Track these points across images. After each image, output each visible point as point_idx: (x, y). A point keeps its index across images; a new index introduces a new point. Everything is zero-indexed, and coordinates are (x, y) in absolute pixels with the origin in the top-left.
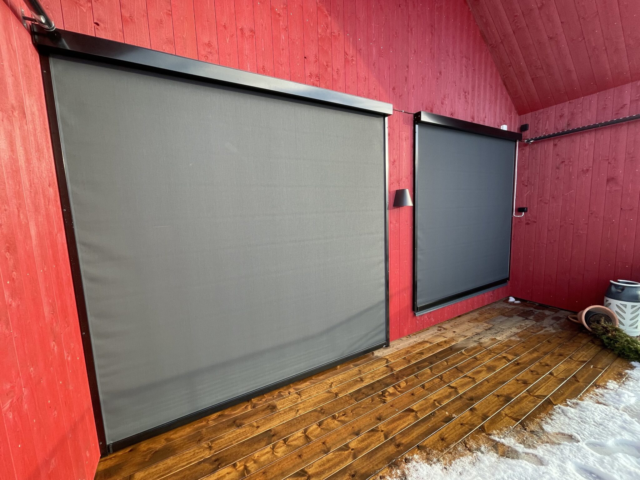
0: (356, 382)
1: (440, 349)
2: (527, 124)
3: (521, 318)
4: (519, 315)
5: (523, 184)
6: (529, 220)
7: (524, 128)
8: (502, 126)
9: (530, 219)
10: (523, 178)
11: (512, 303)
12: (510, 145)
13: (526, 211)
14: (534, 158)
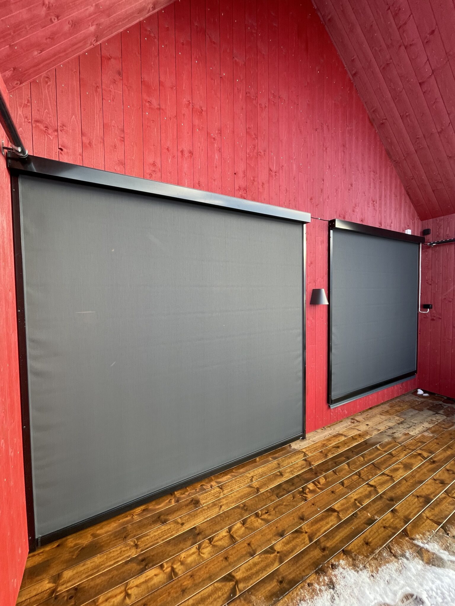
0: (276, 476)
1: (355, 443)
2: (429, 229)
3: (431, 412)
4: (429, 409)
5: (427, 283)
7: (426, 232)
8: (406, 231)
9: (435, 315)
10: (427, 277)
11: (421, 396)
12: (413, 247)
14: (436, 259)
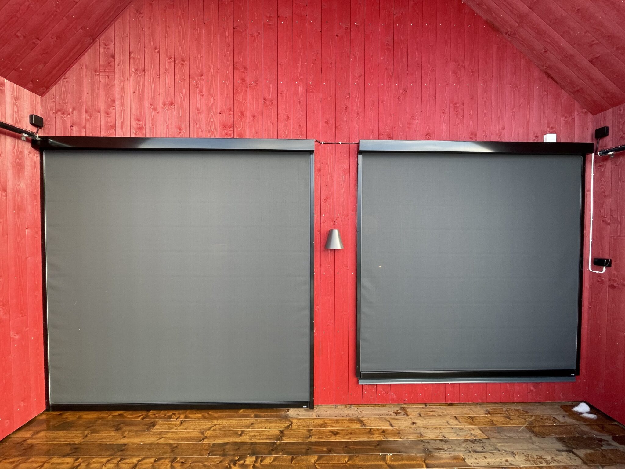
0: (236, 434)
3: (560, 446)
5: (603, 221)
6: (615, 281)
7: (601, 133)
8: (545, 136)
9: (618, 279)
10: (602, 211)
11: (578, 416)
13: (610, 265)
14: (619, 179)
